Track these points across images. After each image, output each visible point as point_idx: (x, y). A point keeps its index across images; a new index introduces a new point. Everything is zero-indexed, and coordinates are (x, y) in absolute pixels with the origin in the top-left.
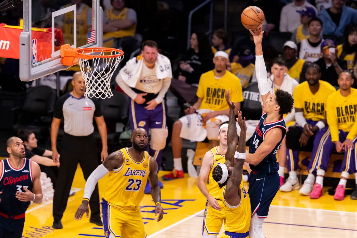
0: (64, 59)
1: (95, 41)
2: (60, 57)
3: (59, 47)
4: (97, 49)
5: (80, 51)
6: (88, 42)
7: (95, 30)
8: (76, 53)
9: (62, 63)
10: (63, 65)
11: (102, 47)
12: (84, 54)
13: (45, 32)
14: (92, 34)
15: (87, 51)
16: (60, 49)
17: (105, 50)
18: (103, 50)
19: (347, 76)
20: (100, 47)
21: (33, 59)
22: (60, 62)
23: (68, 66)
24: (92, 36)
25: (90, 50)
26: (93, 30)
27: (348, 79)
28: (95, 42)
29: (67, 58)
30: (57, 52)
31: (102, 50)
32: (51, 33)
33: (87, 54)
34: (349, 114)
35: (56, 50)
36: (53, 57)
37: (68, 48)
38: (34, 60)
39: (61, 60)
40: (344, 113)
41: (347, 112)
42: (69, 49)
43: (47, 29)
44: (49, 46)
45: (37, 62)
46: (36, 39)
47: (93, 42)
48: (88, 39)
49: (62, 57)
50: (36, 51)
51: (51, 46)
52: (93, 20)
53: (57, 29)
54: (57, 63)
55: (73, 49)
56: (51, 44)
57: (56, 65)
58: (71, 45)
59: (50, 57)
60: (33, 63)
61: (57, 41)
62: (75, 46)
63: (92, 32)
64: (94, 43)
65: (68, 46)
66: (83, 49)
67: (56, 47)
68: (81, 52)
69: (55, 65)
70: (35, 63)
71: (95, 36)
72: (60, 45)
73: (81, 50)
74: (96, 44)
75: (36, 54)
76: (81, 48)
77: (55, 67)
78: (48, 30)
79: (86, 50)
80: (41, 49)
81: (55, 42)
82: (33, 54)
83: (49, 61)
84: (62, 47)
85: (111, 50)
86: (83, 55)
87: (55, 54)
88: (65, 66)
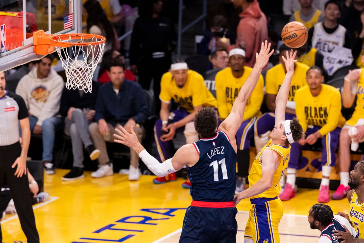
0: (37, 47)
1: (72, 26)
2: (33, 45)
3: (32, 33)
4: (76, 36)
5: (55, 38)
6: (65, 28)
7: (72, 14)
8: (51, 40)
9: (35, 52)
10: (36, 55)
11: (81, 33)
12: (61, 41)
13: (15, 17)
14: (69, 18)
15: (64, 37)
16: (33, 36)
17: (84, 37)
18: (83, 37)
19: (317, 73)
20: (79, 33)
21: (2, 47)
22: (32, 51)
23: (42, 56)
24: (69, 20)
25: (67, 37)
26: (70, 14)
27: (318, 77)
28: (73, 28)
29: (41, 45)
30: (28, 39)
31: (81, 37)
32: (23, 18)
33: (64, 41)
34: (318, 117)
35: (28, 37)
36: (24, 45)
37: (41, 35)
38: (3, 49)
39: (34, 49)
40: (313, 115)
41: (316, 114)
42: (43, 35)
43: (17, 13)
44: (20, 33)
45: (6, 52)
46: (5, 25)
47: (70, 27)
48: (65, 24)
49: (35, 45)
50: (5, 38)
51: (23, 33)
52: (70, 2)
53: (29, 13)
54: (29, 52)
55: (47, 35)
56: (22, 30)
57: (29, 55)
58: (45, 31)
59: (21, 45)
60: (2, 53)
61: (29, 27)
62: (49, 32)
63: (69, 16)
64: (71, 29)
65: (42, 32)
66: (59, 36)
67: (27, 33)
68: (57, 39)
69: (27, 55)
70: (4, 52)
71: (72, 21)
72: (32, 32)
73: (57, 36)
74: (74, 29)
75: (5, 42)
76: (56, 35)
77: (27, 56)
78: (19, 15)
79: (62, 37)
80: (11, 36)
81: (27, 28)
82: (1, 42)
83: (20, 50)
84: (35, 33)
85: (92, 37)
86: (59, 42)
87: (27, 42)
88: (39, 56)
